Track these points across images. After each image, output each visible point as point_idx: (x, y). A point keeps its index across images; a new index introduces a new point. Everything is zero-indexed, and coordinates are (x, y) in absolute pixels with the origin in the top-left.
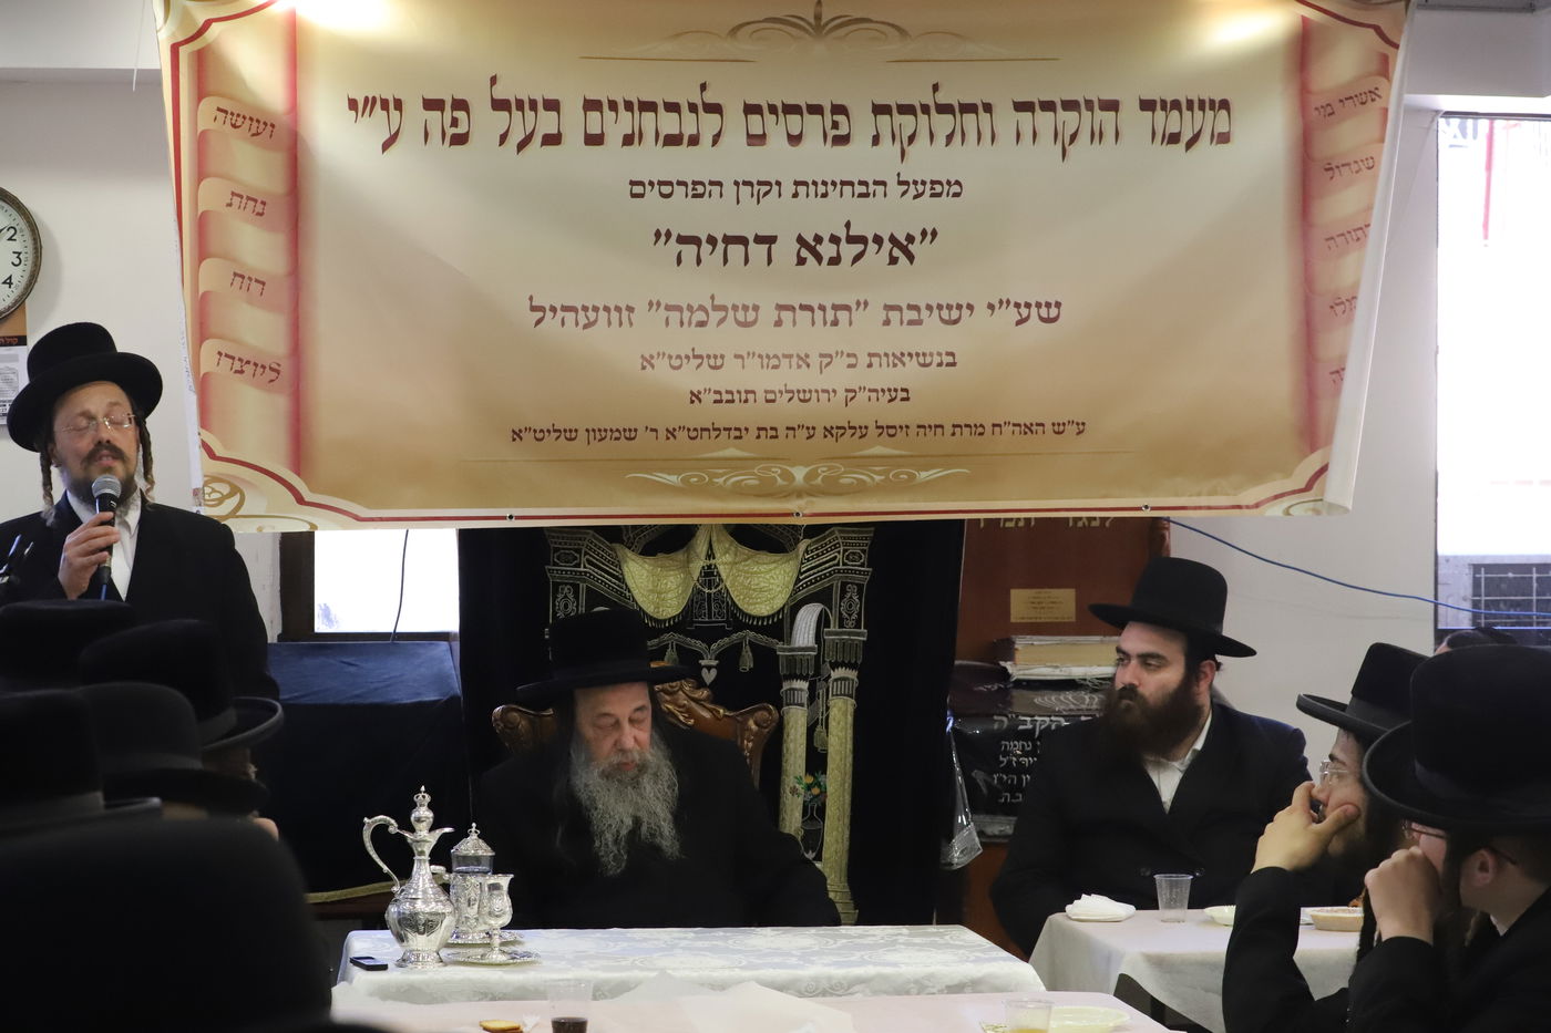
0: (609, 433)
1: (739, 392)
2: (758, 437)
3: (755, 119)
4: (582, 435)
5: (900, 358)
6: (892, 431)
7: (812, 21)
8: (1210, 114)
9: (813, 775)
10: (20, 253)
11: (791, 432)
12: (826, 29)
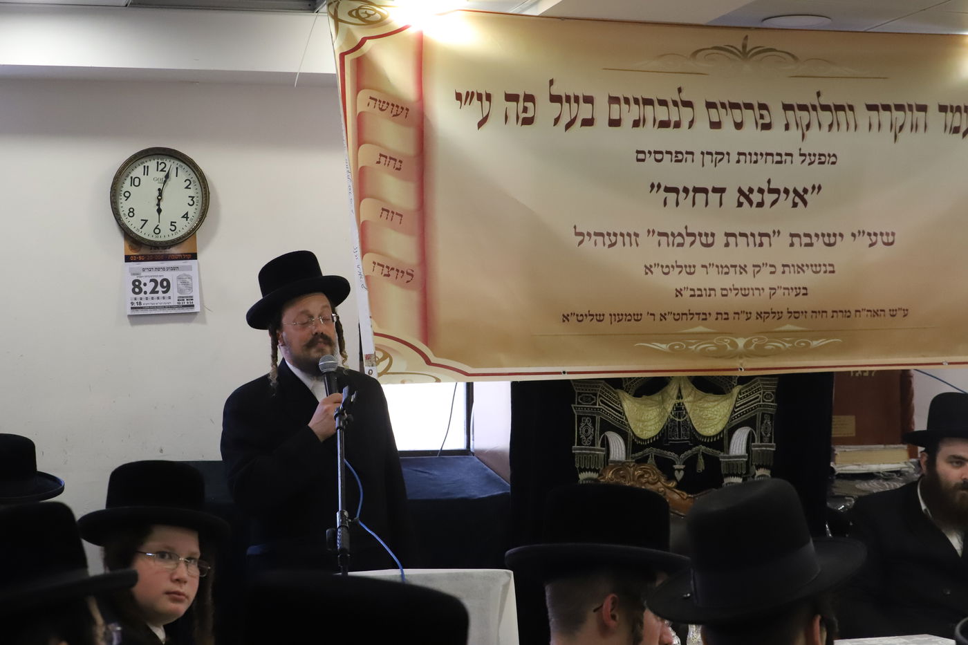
0: (624, 317)
1: (705, 290)
2: (717, 319)
3: (713, 111)
4: (607, 317)
5: (801, 268)
6: (797, 315)
7: (741, 49)
10: (193, 197)
11: (737, 316)
12: (751, 53)
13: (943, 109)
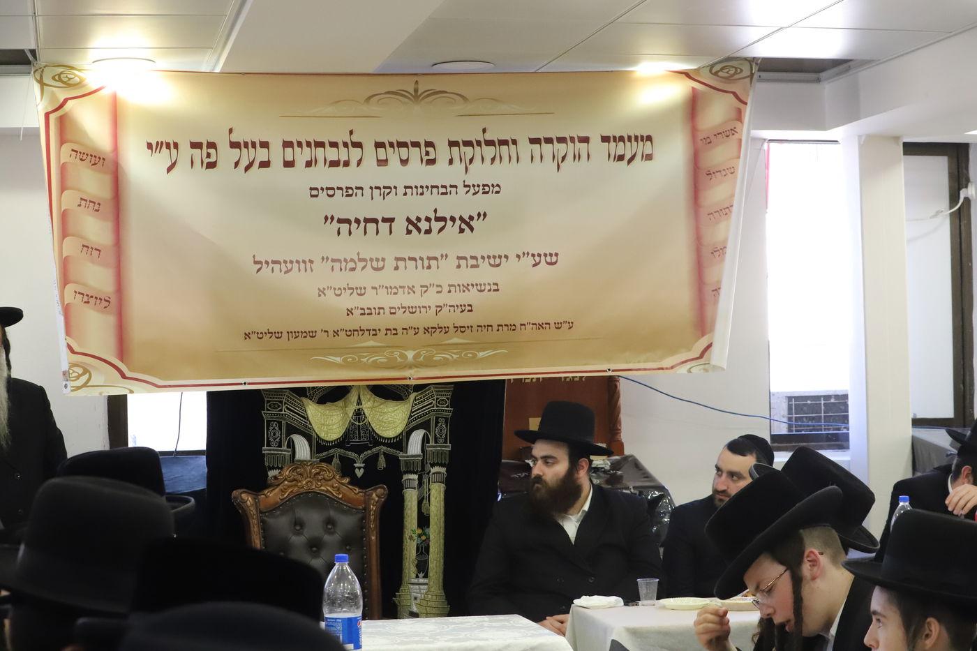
0: (300, 334)
1: (375, 309)
2: (386, 334)
3: (381, 150)
4: (285, 335)
5: (466, 287)
6: (463, 329)
7: (413, 94)
8: (641, 143)
9: (422, 528)
11: (405, 331)
12: (421, 98)
13: (605, 139)
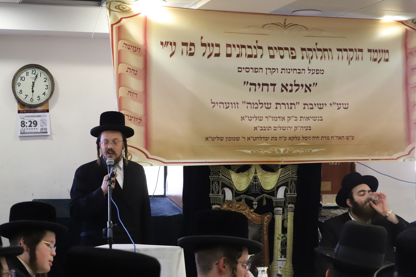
0: (232, 138)
1: (267, 127)
2: (272, 140)
3: (271, 51)
4: (225, 139)
5: (308, 118)
6: (306, 138)
7: (283, 24)
8: (384, 53)
9: (284, 234)
10: (47, 86)
11: (280, 138)
12: (287, 27)
13: (369, 51)
